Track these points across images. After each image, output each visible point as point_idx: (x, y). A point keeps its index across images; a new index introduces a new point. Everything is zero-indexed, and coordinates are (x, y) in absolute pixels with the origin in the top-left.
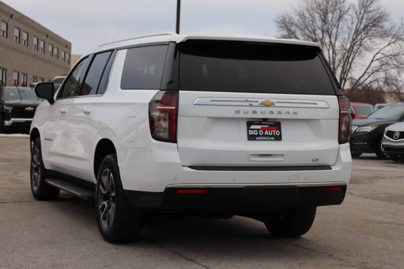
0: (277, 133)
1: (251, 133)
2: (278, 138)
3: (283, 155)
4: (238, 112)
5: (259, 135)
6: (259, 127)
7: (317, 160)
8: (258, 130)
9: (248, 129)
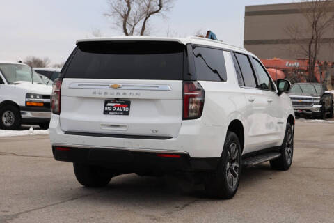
0: (127, 109)
1: (107, 109)
2: (127, 113)
3: (125, 126)
4: (94, 93)
5: (112, 111)
6: (113, 104)
7: (156, 132)
8: (112, 107)
9: (105, 106)
